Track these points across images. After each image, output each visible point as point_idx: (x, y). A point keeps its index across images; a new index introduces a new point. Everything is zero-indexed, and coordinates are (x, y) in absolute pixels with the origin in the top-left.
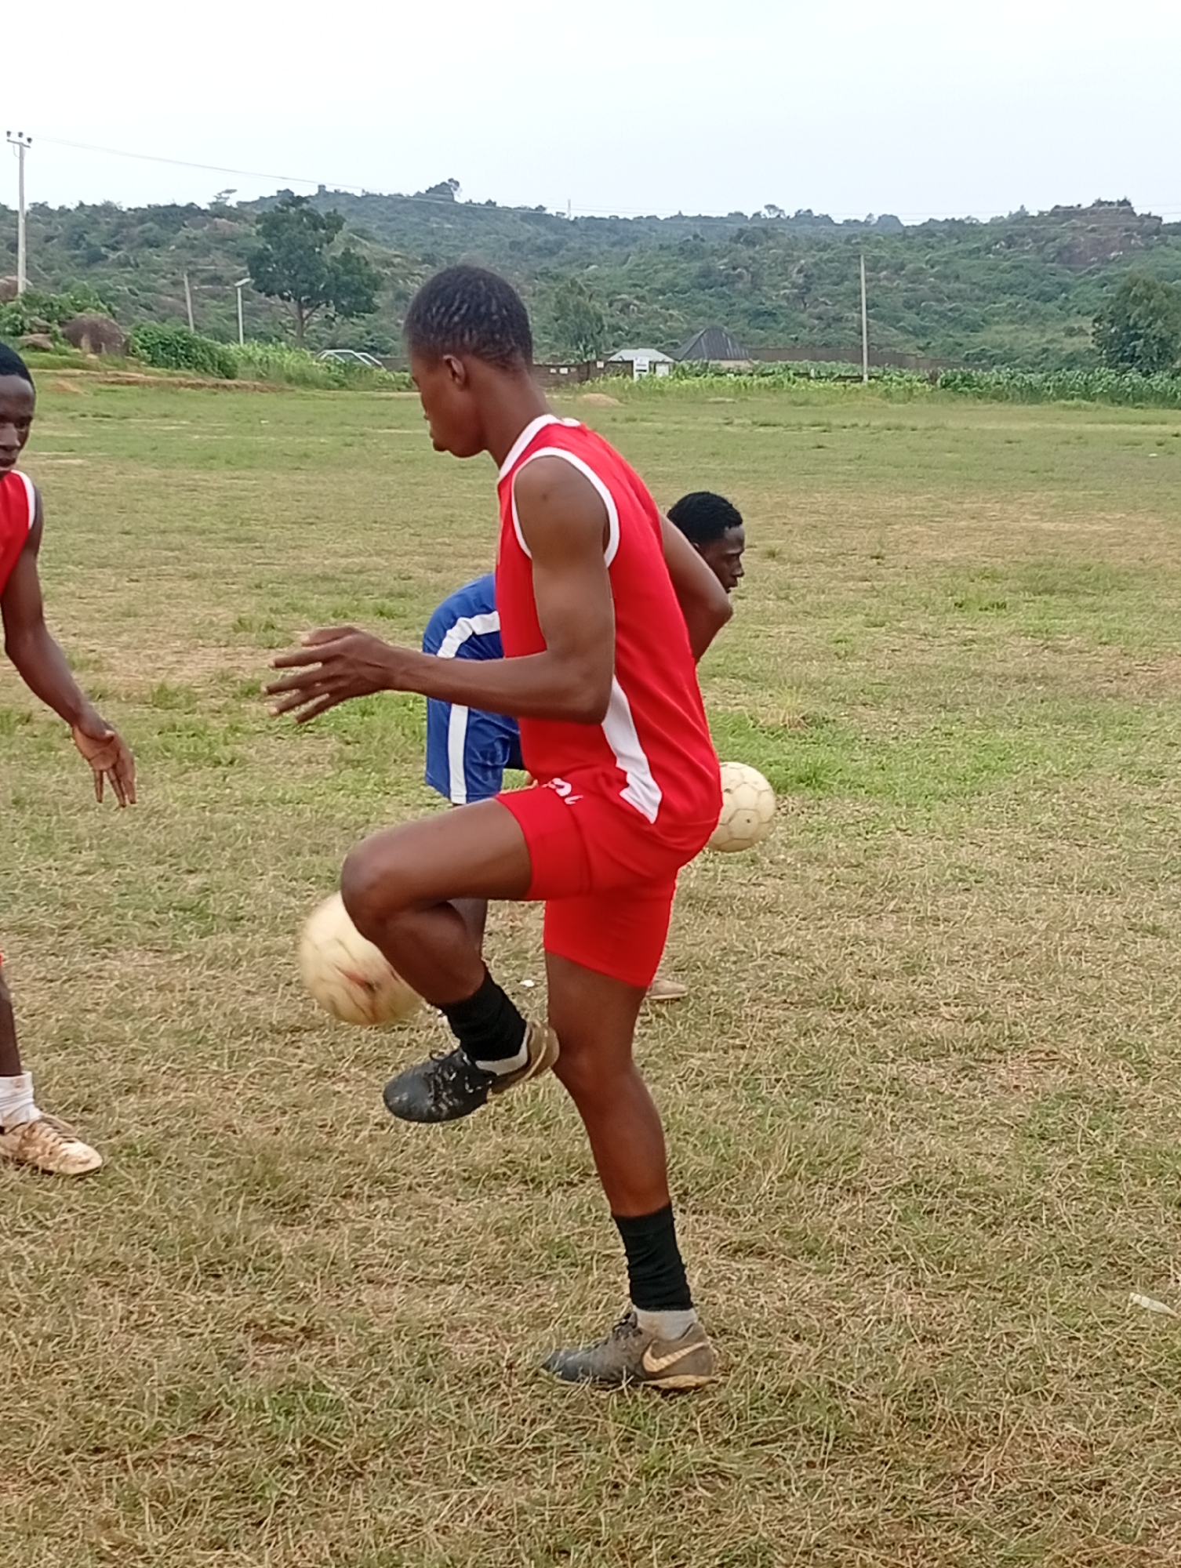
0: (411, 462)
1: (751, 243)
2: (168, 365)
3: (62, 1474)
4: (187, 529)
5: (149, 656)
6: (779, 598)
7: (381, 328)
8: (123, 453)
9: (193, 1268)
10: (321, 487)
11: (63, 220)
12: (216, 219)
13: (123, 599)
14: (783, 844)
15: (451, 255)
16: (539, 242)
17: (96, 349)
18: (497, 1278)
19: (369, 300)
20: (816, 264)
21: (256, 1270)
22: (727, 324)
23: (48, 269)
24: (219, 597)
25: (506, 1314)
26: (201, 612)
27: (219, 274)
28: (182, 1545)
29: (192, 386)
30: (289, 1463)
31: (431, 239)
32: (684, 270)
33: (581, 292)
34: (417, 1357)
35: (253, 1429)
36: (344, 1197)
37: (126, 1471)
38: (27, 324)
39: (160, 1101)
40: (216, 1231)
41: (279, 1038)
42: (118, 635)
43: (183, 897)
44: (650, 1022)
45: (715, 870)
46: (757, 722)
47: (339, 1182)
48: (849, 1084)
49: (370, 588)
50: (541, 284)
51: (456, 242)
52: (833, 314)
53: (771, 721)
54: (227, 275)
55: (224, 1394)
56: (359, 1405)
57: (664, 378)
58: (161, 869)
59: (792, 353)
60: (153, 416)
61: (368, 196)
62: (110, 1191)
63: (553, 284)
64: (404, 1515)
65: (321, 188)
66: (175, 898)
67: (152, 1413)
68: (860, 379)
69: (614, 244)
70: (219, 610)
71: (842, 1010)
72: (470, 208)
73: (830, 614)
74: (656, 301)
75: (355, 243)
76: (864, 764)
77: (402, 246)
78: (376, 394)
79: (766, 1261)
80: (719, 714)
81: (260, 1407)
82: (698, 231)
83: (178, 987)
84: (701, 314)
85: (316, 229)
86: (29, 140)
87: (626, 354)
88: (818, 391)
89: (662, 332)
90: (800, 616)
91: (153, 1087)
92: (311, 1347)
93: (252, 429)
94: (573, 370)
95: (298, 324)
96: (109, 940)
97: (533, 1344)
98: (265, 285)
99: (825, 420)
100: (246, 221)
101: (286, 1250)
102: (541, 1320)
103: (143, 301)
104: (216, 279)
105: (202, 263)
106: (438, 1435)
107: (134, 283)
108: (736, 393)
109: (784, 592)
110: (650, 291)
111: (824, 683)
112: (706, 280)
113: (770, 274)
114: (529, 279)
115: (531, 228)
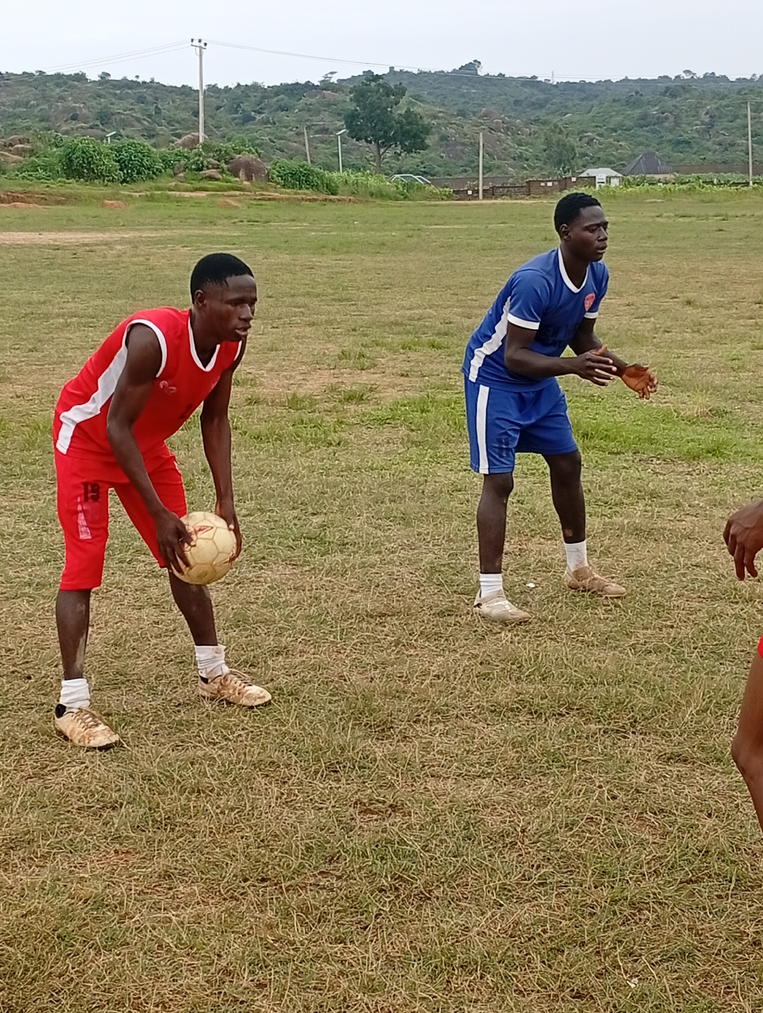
0: (451, 247)
1: (673, 96)
2: (293, 186)
3: (242, 894)
4: (308, 294)
5: (286, 376)
6: (694, 332)
7: (431, 159)
8: (267, 245)
9: (321, 767)
10: (393, 265)
11: (227, 95)
12: (324, 91)
13: (269, 339)
14: (698, 494)
15: (475, 110)
16: (533, 100)
17: (249, 178)
18: (513, 775)
19: (423, 141)
20: (717, 109)
21: (360, 768)
22: (658, 150)
23: (218, 127)
24: (329, 337)
25: (520, 798)
26: (318, 347)
27: (326, 127)
28: (318, 940)
29: (310, 200)
30: (383, 890)
31: (463, 100)
32: (629, 115)
33: (561, 132)
34: (463, 824)
35: (360, 868)
36: (415, 722)
37: (282, 893)
38: (205, 163)
39: (299, 660)
40: (335, 742)
41: (372, 620)
42: (266, 363)
43: (310, 530)
44: (611, 610)
45: (653, 511)
46: (679, 414)
47: (412, 712)
48: (743, 651)
49: (426, 330)
50: (534, 128)
51: (479, 102)
52: (729, 142)
53: (689, 413)
54: (331, 128)
55: (342, 846)
56: (427, 854)
57: (616, 187)
58: (295, 513)
59: (702, 169)
60: (285, 221)
61: (421, 73)
62: (268, 718)
63: (543, 127)
64: (457, 925)
65: (392, 68)
66: (305, 530)
67: (297, 857)
68: (747, 184)
69: (583, 100)
70: (329, 345)
71: (737, 603)
72: (488, 79)
73: (728, 341)
74: (610, 137)
75: (413, 104)
76: (751, 441)
77: (444, 105)
78: (427, 203)
79: (689, 766)
80: (654, 409)
81: (364, 855)
82: (639, 89)
83: (308, 588)
84: (641, 144)
85: (388, 96)
86: (205, 44)
87: (591, 172)
88: (718, 193)
89: (615, 157)
90: (708, 343)
91: (293, 651)
92: (396, 817)
93: (348, 228)
94: (556, 183)
95: (378, 158)
96: (264, 558)
97: (538, 817)
98: (356, 133)
99: (723, 212)
100: (343, 92)
101: (379, 755)
102: (543, 802)
103: (278, 146)
104: (325, 130)
105: (315, 120)
106: (478, 874)
107: (272, 134)
108: (664, 196)
109: (697, 327)
110: (606, 130)
111: (724, 388)
112: (644, 121)
113: (687, 116)
114: (527, 124)
115: (528, 91)
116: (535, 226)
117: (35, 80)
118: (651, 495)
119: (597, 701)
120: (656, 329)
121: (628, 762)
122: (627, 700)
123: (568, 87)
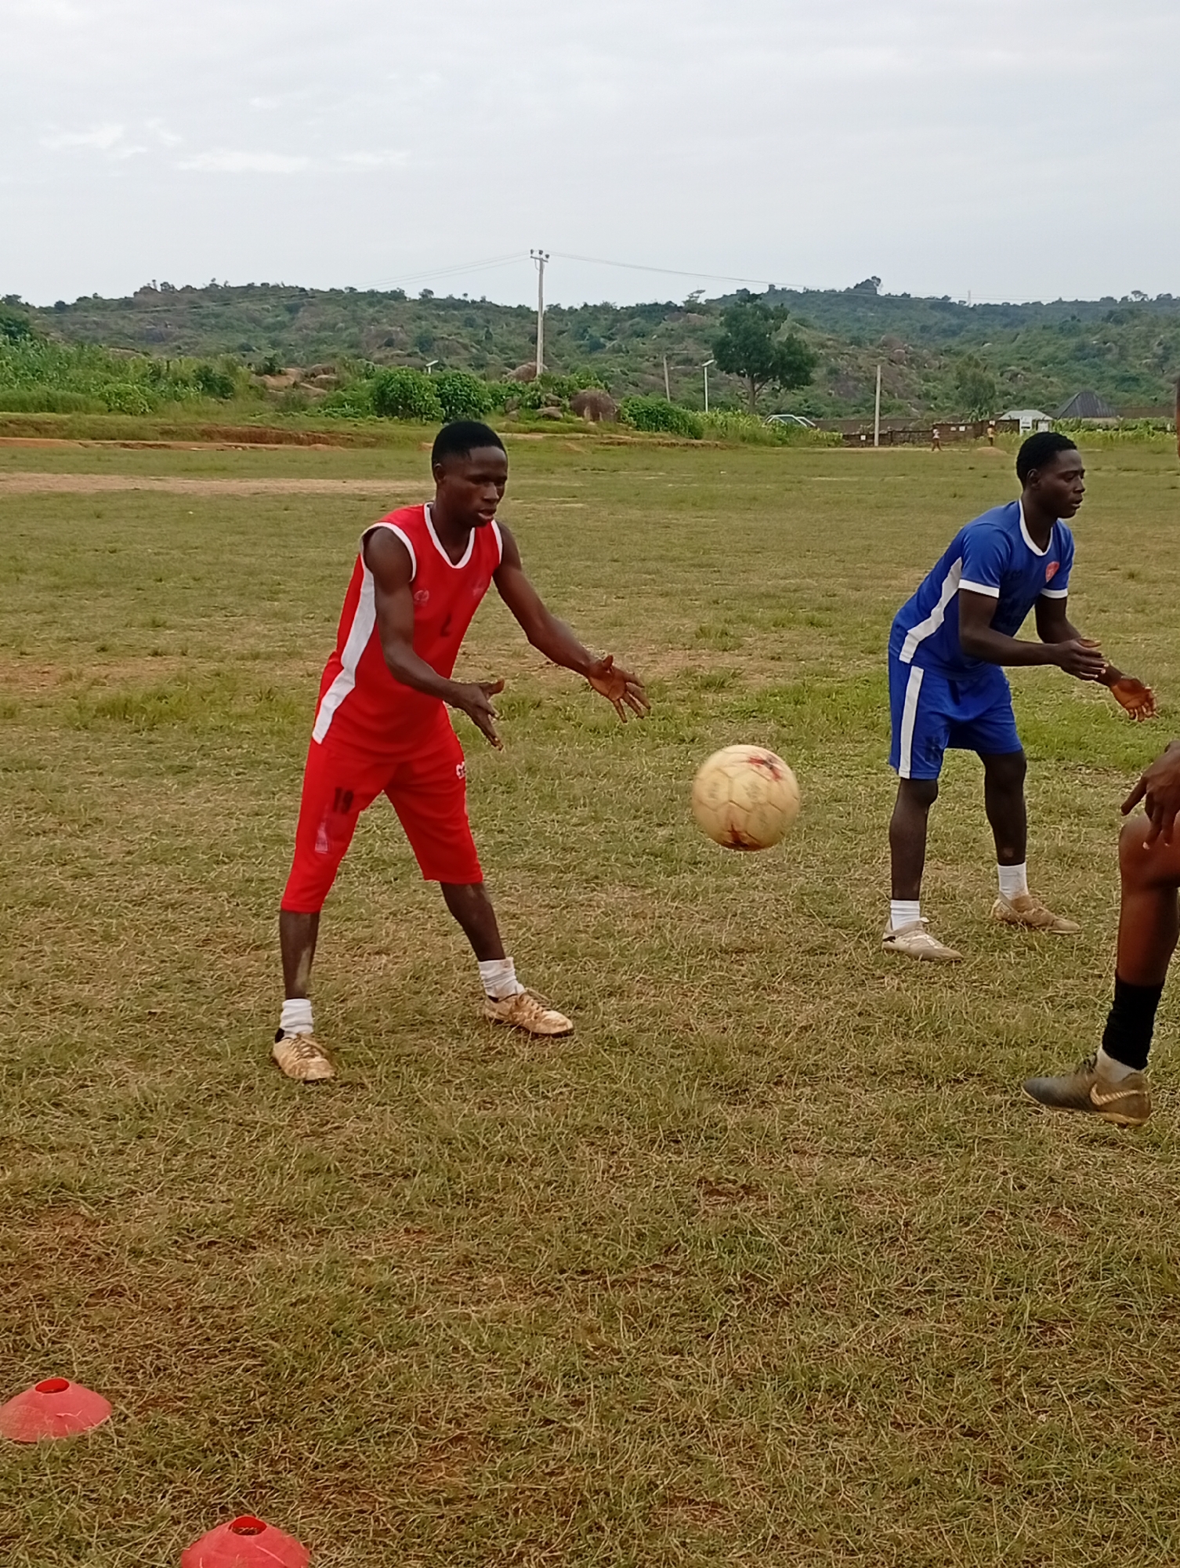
0: (837, 503)
1: (1119, 322)
2: (649, 428)
3: (557, 1289)
4: (661, 558)
5: (631, 657)
6: (1137, 612)
7: (817, 397)
8: (613, 499)
9: (659, 1135)
10: (766, 524)
11: (572, 317)
12: (689, 314)
13: (611, 612)
15: (873, 337)
16: (944, 325)
17: (595, 418)
18: (895, 1154)
19: (807, 374)
20: (1173, 338)
21: (706, 1138)
22: (1097, 389)
23: (560, 356)
24: (685, 610)
25: (903, 1183)
26: (671, 622)
27: (690, 357)
28: (648, 1350)
29: (667, 445)
30: (731, 1291)
31: (858, 325)
32: (1062, 345)
33: (977, 365)
34: (832, 1213)
35: (703, 1263)
36: (776, 1084)
37: (606, 1289)
38: (543, 399)
39: (634, 1003)
40: (677, 1106)
41: (727, 957)
42: (608, 640)
43: (654, 845)
45: (1079, 832)
47: (772, 1072)
49: (803, 603)
50: (944, 360)
51: (878, 327)
54: (696, 357)
55: (681, 1234)
56: (786, 1249)
58: (637, 823)
59: (1152, 412)
60: (637, 470)
61: (808, 292)
62: (595, 1072)
63: (955, 359)
64: (821, 1337)
65: (772, 287)
66: (649, 845)
67: (626, 1245)
69: (1005, 326)
70: (685, 621)
72: (890, 300)
74: (1039, 371)
75: (797, 331)
77: (834, 331)
78: (810, 449)
79: (1117, 1150)
81: (709, 1246)
82: (1076, 313)
83: (650, 916)
84: (1076, 380)
85: (766, 319)
86: (547, 256)
87: (1013, 414)
89: (1044, 396)
90: (1154, 626)
91: (629, 992)
92: (749, 1200)
93: (713, 479)
94: (970, 428)
95: (751, 395)
96: (597, 877)
97: (925, 1208)
98: (726, 363)
100: (712, 315)
101: (731, 1122)
102: (932, 1189)
103: (631, 380)
104: (688, 361)
105: (677, 348)
106: (848, 1276)
107: (625, 365)
108: (1104, 445)
109: (1141, 607)
110: (1034, 363)
111: (1173, 681)
112: (1081, 353)
113: (1135, 347)
114: (935, 355)
115: (938, 315)
116: (942, 479)
117: (345, 298)
118: (1078, 811)
119: (1003, 1067)
120: (1089, 607)
121: (1041, 1143)
122: (1041, 1066)
123: (988, 310)
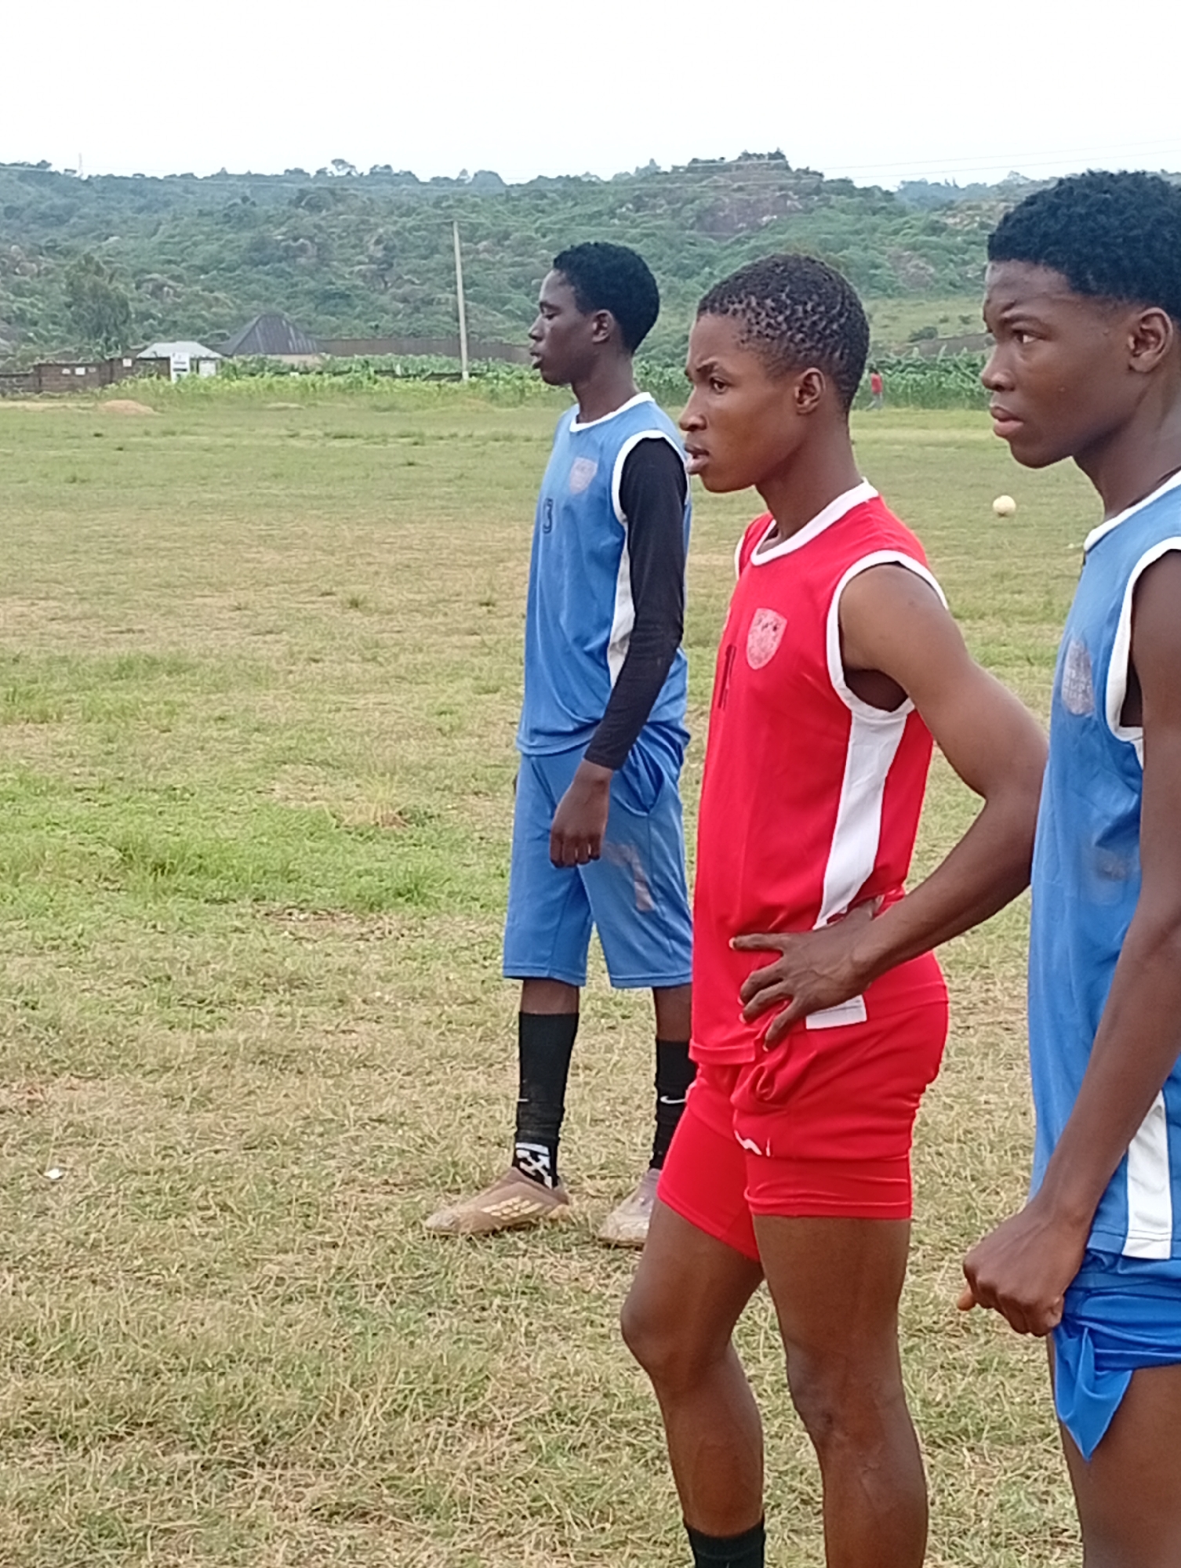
1: (314, 207)
6: (365, 660)
14: (379, 978)
16: (43, 207)
20: (397, 233)
22: (288, 309)
32: (231, 241)
44: (213, 1218)
45: (293, 1014)
46: (341, 820)
48: (472, 1287)
50: (47, 262)
52: (421, 295)
53: (359, 819)
57: (210, 378)
59: (372, 345)
63: (63, 262)
68: (458, 376)
69: (140, 210)
71: (458, 1191)
73: (431, 678)
74: (197, 282)
76: (479, 871)
79: (371, 1525)
80: (292, 811)
82: (248, 193)
84: (255, 297)
87: (160, 349)
88: (405, 393)
89: (205, 320)
90: (392, 682)
94: (93, 370)
99: (415, 429)
108: (303, 396)
109: (371, 651)
110: (188, 269)
111: (425, 768)
112: (259, 254)
113: (341, 246)
114: (34, 253)
115: (31, 190)
116: (52, 453)
118: (290, 982)
119: (188, 1406)
120: (292, 655)
121: (251, 1527)
122: (248, 1400)
123: (111, 183)
